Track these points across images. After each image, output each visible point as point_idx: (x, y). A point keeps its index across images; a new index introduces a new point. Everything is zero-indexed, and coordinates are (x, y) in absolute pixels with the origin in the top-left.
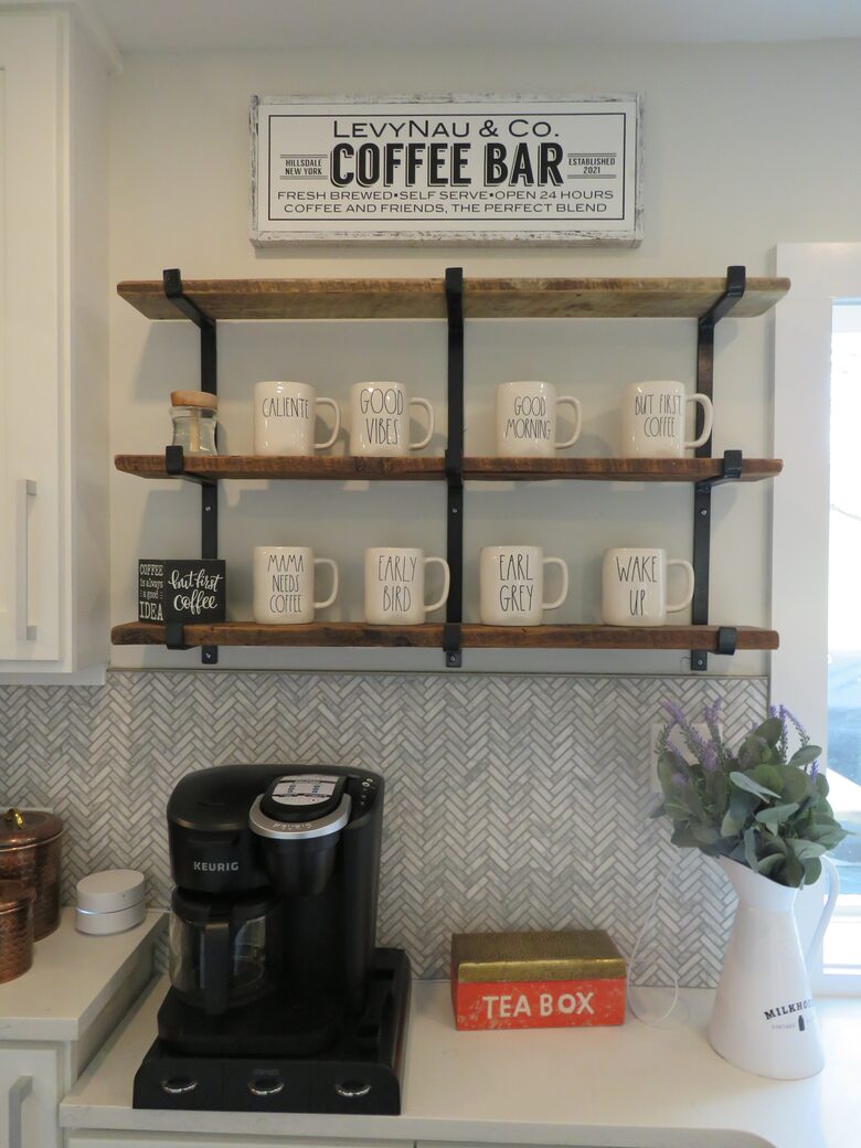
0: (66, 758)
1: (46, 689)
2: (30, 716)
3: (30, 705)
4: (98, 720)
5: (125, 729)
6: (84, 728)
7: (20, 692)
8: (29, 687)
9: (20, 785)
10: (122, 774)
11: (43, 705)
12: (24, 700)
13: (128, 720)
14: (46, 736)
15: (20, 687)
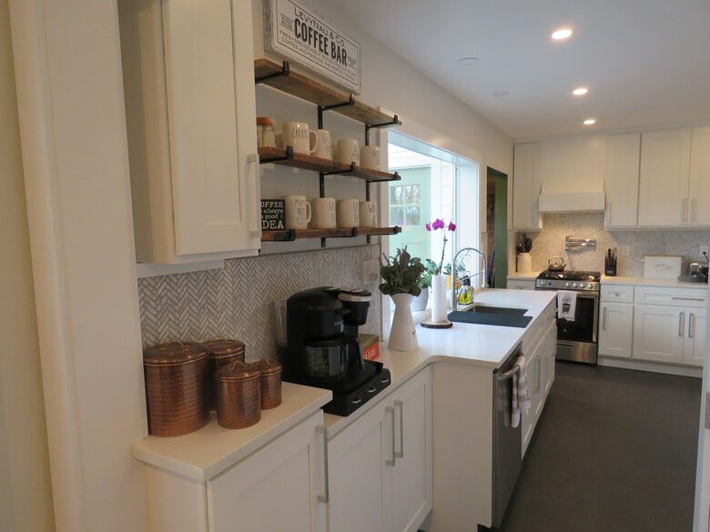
0: (207, 311)
1: (195, 273)
2: (190, 290)
3: (189, 284)
4: (219, 287)
5: (230, 289)
6: (213, 293)
7: (184, 277)
8: (188, 274)
9: (186, 332)
10: (230, 313)
11: (194, 283)
12: (185, 282)
13: (231, 285)
14: (197, 301)
15: (183, 274)
